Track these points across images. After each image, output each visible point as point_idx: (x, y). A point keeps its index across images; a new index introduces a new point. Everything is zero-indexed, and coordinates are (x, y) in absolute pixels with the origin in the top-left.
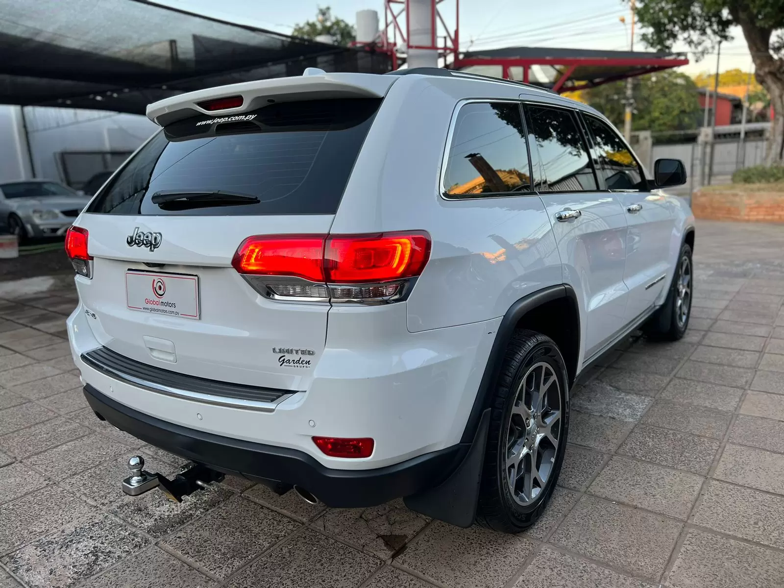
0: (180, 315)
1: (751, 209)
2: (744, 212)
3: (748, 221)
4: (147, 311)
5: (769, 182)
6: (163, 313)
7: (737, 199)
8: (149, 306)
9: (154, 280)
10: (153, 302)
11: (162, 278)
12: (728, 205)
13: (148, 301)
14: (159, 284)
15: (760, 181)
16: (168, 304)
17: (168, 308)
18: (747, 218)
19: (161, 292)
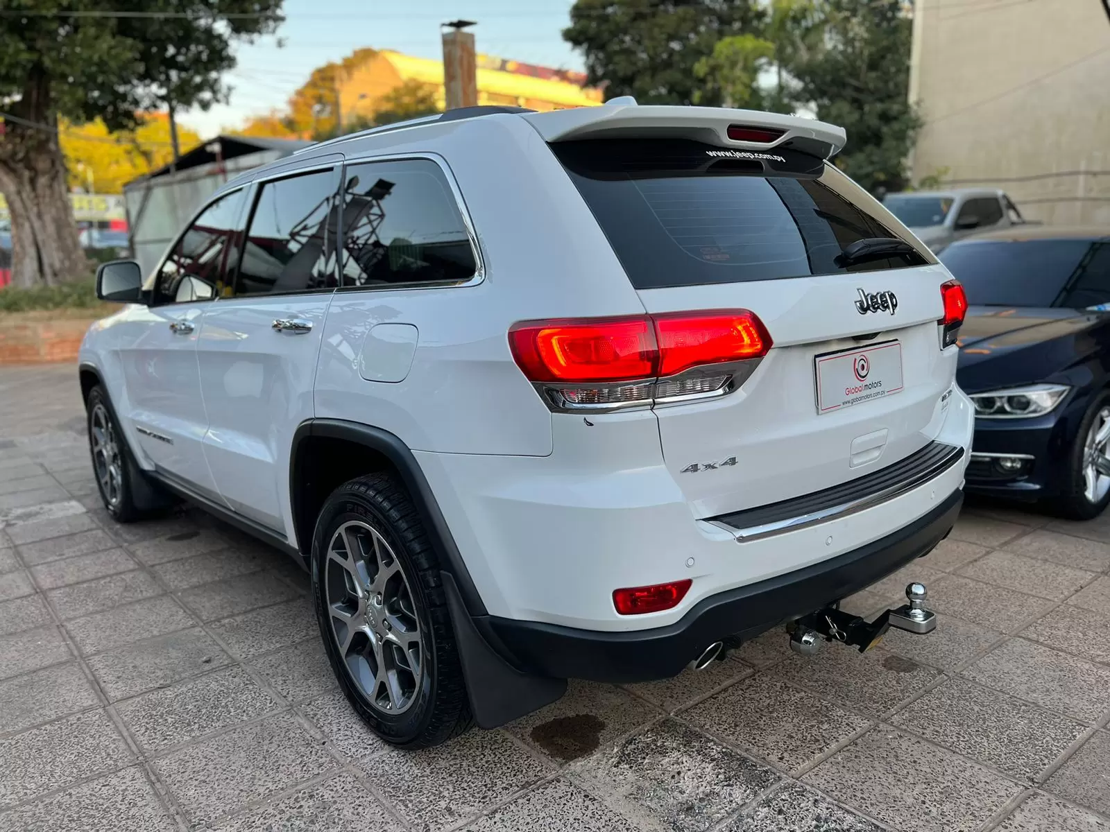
0: (886, 394)
1: (53, 345)
2: (44, 351)
3: (52, 362)
4: (848, 404)
5: (46, 308)
6: (867, 399)
7: (29, 333)
8: (852, 396)
9: (855, 360)
10: (857, 390)
11: (862, 353)
12: (11, 343)
13: (849, 392)
14: (862, 362)
15: (33, 308)
16: (873, 385)
17: (874, 391)
18: (49, 358)
19: (863, 373)
